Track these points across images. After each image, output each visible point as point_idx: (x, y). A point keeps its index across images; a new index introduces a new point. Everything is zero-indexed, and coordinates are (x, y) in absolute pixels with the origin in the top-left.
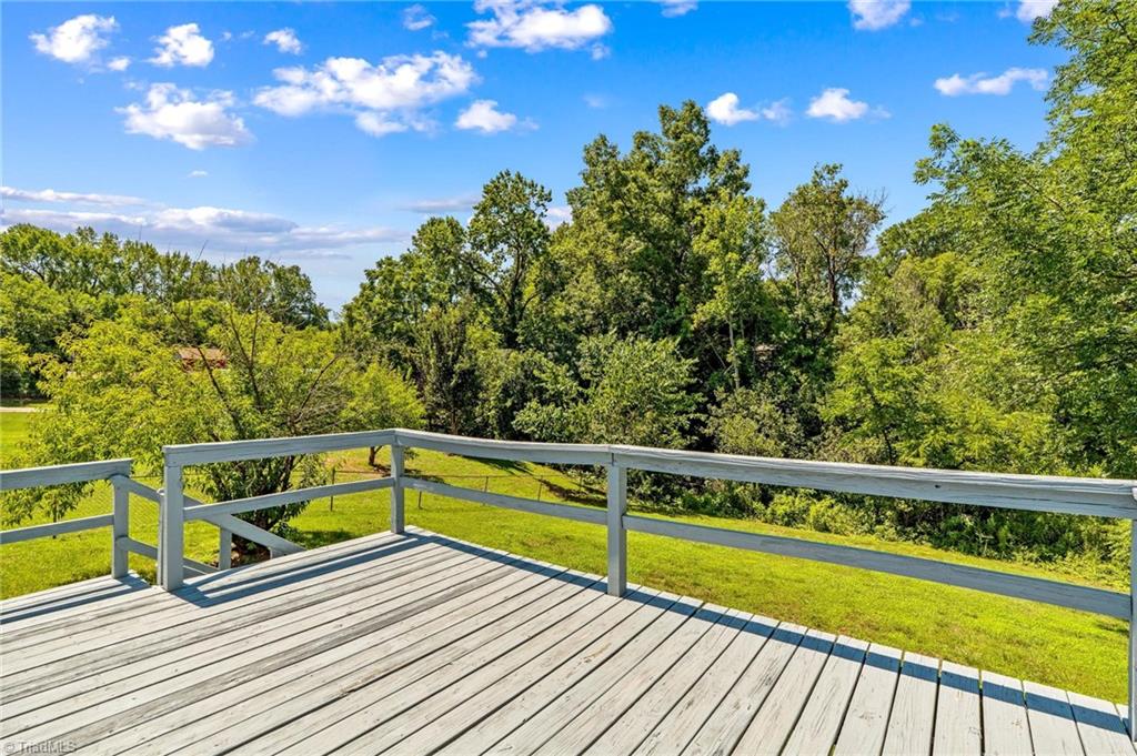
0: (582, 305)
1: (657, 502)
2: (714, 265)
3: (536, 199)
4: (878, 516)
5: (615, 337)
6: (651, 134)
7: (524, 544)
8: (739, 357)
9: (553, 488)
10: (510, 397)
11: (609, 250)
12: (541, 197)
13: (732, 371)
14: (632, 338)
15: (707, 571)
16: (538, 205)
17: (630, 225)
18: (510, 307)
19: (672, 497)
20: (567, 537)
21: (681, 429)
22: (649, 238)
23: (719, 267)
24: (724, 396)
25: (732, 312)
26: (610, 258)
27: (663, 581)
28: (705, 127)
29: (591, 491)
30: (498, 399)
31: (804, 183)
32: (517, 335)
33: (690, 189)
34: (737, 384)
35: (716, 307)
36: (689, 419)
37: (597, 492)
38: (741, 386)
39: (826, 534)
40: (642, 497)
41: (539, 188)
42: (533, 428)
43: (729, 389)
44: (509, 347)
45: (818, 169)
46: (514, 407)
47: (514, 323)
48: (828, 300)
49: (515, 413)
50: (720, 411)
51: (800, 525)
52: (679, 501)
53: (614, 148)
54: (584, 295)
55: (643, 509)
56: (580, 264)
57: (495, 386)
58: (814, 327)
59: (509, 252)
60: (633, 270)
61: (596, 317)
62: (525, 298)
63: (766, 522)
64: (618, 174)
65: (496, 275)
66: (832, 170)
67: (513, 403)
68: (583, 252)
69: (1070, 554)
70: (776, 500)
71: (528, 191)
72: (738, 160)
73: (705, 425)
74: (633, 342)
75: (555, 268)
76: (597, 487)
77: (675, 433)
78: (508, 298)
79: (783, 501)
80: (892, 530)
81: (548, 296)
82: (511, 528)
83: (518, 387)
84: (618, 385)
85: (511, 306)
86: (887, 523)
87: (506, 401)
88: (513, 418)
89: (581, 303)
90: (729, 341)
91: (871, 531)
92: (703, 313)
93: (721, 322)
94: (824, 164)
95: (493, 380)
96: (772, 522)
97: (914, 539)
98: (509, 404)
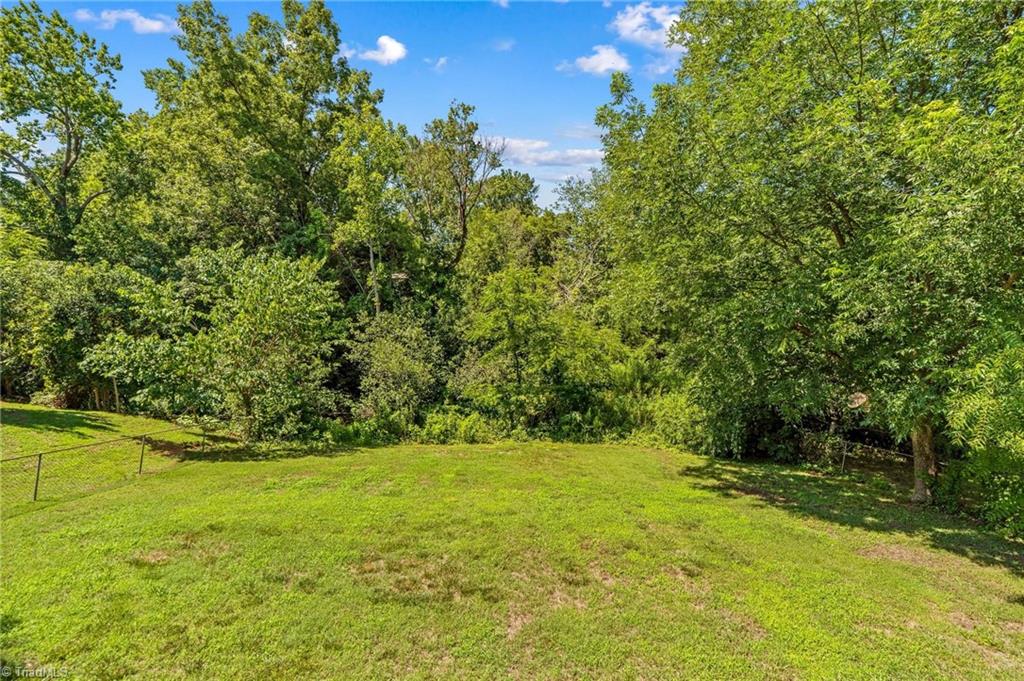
0: (184, 211)
1: (304, 440)
2: (355, 183)
3: (95, 61)
4: (513, 421)
5: (241, 251)
6: (272, 21)
7: (138, 564)
8: (379, 282)
9: (157, 446)
10: (71, 326)
11: (218, 148)
12: (102, 58)
13: (373, 296)
14: (265, 255)
15: (421, 529)
16: (98, 69)
17: (248, 124)
18: (57, 204)
19: (321, 432)
20: (212, 527)
21: (323, 357)
22: (273, 143)
23: (359, 186)
24: (367, 320)
25: (373, 235)
26: (219, 157)
27: (382, 563)
28: (335, 35)
29: (216, 439)
30: (48, 330)
31: (440, 118)
32: (73, 243)
33: (320, 97)
34: (378, 310)
35: (355, 230)
36: (333, 346)
37: (224, 439)
38: (382, 310)
39: (475, 445)
40: (285, 437)
41: (99, 48)
42: (119, 369)
43: (371, 313)
44: (59, 257)
45: (454, 107)
46: (78, 341)
47: (67, 227)
48: (459, 231)
49: (84, 349)
50: (363, 335)
51: (453, 441)
52: (328, 435)
53: (224, 20)
54: (186, 197)
55: (292, 454)
56: (175, 158)
57: (40, 312)
58: (446, 256)
59: (51, 128)
60: (254, 175)
61: (202, 228)
62: (83, 194)
63: (422, 443)
64: (232, 54)
65: (27, 156)
66: (467, 110)
67: (77, 334)
68: (181, 145)
69: (634, 430)
70: (428, 420)
71: (80, 47)
72: (368, 83)
73: (349, 351)
74: (266, 260)
75: (134, 161)
76: (220, 433)
77: (317, 361)
78: (52, 192)
79: (435, 419)
80: (524, 432)
81: (122, 197)
82: (101, 535)
83: (84, 313)
84: (256, 309)
85: (59, 204)
86: (519, 427)
87: (62, 333)
88: (81, 358)
89: (182, 208)
90: (369, 264)
91: (508, 436)
92: (344, 233)
93: (361, 244)
94: (459, 102)
95: (36, 303)
96: (428, 442)
97: (540, 437)
98: (69, 335)
